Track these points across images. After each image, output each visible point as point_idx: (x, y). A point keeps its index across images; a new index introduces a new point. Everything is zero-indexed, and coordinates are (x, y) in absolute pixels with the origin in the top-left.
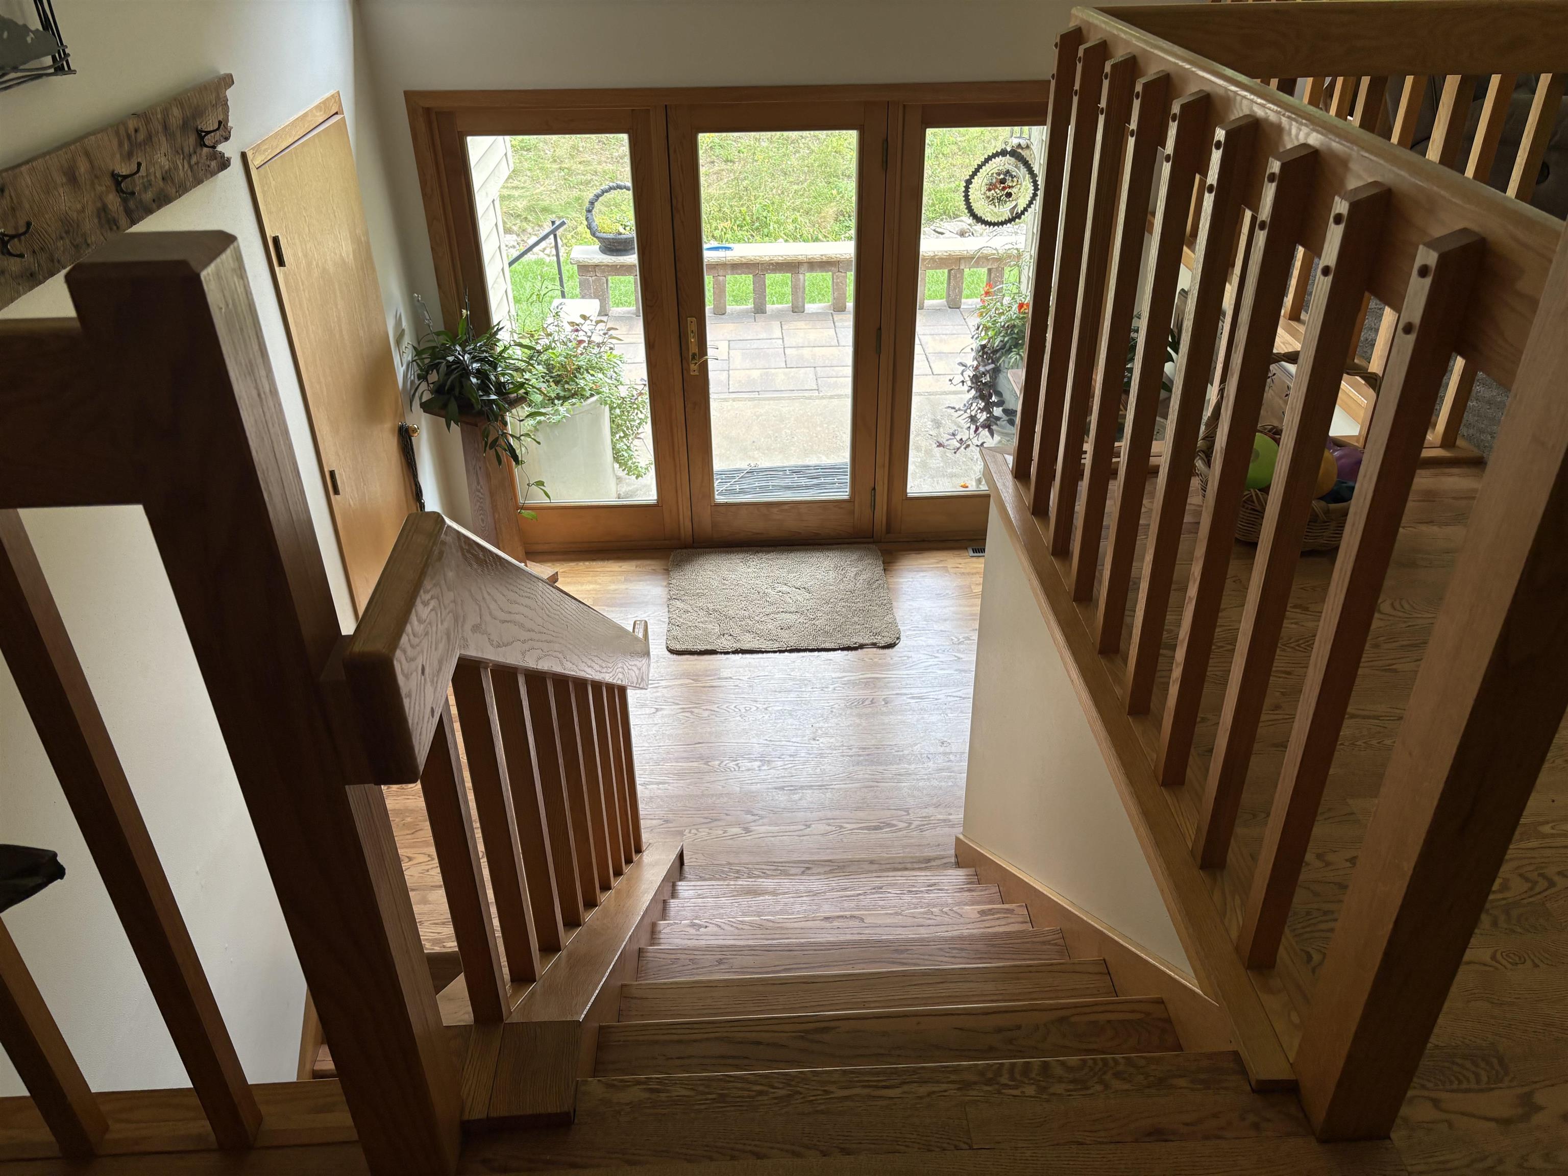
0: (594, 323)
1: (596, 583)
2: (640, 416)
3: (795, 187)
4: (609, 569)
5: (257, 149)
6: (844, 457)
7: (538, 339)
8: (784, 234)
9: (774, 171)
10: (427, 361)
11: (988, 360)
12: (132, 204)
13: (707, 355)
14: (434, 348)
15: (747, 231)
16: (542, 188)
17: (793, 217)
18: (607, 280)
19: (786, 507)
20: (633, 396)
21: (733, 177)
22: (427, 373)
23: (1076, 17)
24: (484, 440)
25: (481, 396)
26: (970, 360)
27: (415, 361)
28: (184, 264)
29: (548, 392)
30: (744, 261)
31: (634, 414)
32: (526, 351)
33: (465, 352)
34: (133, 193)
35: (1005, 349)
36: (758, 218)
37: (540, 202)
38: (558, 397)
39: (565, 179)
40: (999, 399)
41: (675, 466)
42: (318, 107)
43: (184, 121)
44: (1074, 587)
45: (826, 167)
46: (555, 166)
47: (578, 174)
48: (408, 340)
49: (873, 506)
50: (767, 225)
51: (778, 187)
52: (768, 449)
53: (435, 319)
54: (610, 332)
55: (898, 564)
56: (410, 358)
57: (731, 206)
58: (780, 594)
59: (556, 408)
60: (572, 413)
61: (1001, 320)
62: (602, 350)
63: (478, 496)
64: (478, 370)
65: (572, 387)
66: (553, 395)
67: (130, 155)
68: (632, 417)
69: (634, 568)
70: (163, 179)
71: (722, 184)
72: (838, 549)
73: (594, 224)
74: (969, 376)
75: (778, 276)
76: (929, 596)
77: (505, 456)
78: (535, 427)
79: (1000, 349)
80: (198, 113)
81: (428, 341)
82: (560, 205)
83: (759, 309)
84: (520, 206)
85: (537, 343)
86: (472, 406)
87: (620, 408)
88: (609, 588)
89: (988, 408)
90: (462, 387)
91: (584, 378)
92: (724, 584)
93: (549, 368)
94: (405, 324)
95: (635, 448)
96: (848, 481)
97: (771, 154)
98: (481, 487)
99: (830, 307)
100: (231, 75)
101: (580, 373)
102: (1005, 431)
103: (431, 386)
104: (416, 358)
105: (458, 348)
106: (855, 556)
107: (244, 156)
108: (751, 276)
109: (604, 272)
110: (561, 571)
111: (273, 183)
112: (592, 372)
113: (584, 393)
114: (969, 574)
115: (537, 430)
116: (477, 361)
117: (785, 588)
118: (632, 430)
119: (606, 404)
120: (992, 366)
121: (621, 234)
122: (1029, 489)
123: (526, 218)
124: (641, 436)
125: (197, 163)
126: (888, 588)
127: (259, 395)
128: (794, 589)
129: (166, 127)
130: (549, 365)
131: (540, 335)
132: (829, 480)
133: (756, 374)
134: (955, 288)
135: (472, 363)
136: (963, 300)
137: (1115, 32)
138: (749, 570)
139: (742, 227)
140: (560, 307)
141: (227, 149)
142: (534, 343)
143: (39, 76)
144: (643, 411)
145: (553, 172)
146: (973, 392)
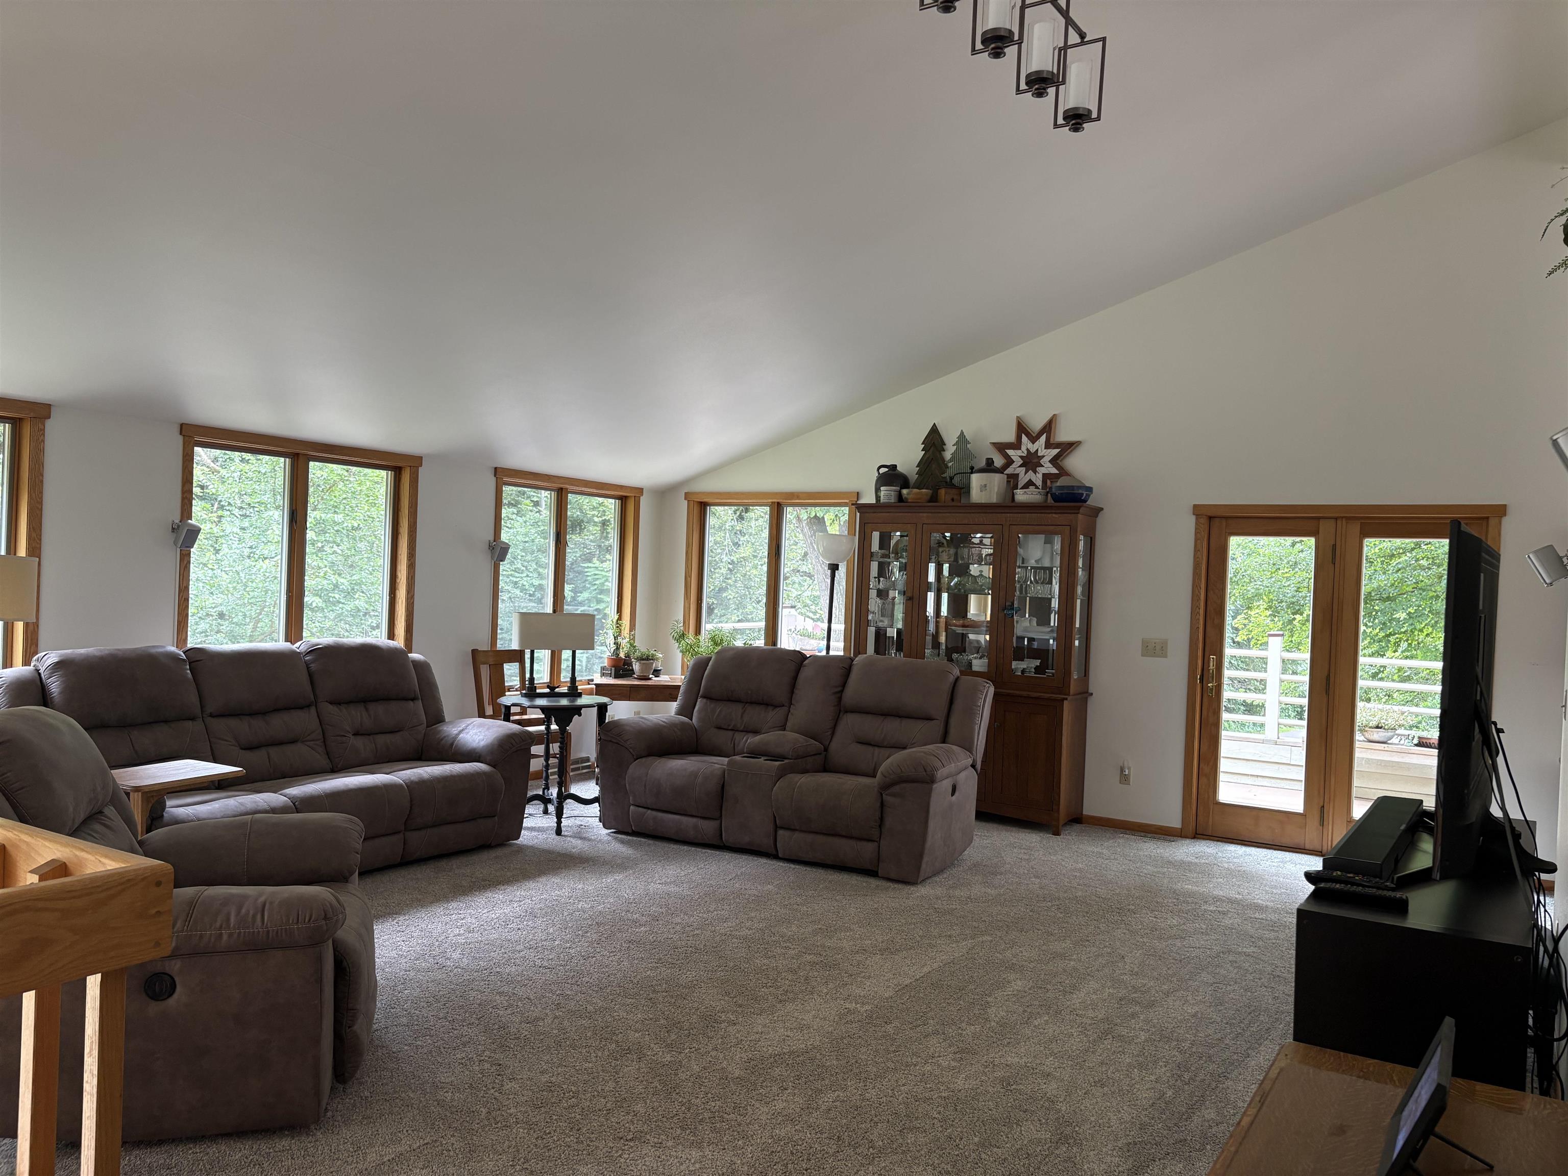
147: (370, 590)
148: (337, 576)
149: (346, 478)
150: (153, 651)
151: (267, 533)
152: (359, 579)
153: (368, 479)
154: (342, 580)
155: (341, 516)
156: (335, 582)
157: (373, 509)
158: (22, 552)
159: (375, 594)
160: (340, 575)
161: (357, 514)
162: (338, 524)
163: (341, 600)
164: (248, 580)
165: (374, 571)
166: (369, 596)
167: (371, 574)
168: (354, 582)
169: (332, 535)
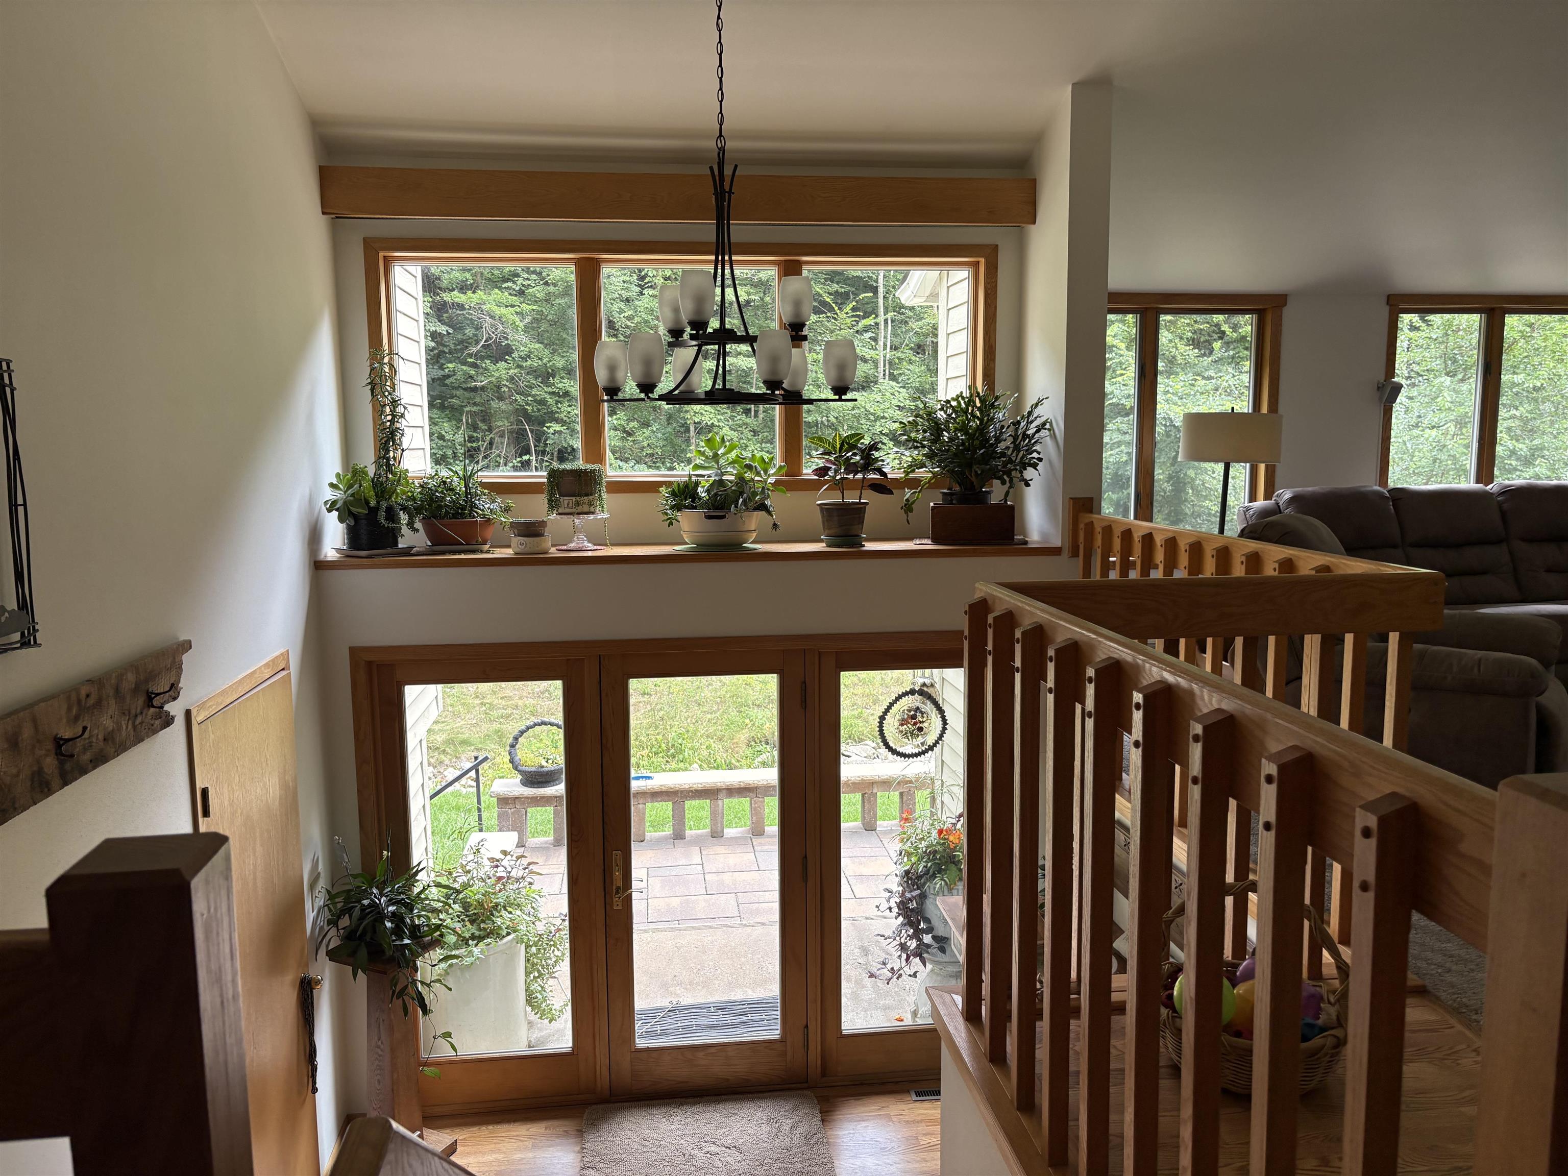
0: (514, 858)
1: (499, 1151)
2: (557, 953)
3: (709, 716)
4: (515, 1134)
5: (202, 706)
6: (774, 990)
7: (456, 877)
8: (699, 759)
9: (689, 702)
10: (339, 906)
11: (913, 886)
12: (68, 766)
13: (631, 888)
14: (349, 891)
15: (663, 758)
16: (463, 722)
17: (707, 743)
18: (526, 812)
19: (713, 1050)
20: (551, 933)
21: (649, 708)
22: (339, 917)
23: (981, 590)
24: (391, 988)
25: (394, 941)
26: (895, 885)
27: (327, 905)
28: (176, 872)
29: (463, 932)
30: (664, 789)
31: (551, 952)
32: (442, 890)
33: (382, 895)
34: (72, 756)
35: (930, 875)
36: (673, 745)
37: (460, 735)
38: (473, 937)
39: (486, 714)
40: (928, 925)
41: (594, 1009)
42: (267, 665)
43: (136, 684)
44: (1047, 1149)
45: (737, 698)
46: (477, 701)
47: (499, 708)
48: (322, 884)
49: (807, 1047)
50: (681, 751)
51: (693, 716)
52: (691, 983)
53: (353, 861)
54: (531, 867)
55: (838, 1113)
56: (322, 903)
57: (648, 735)
58: (708, 1155)
59: (470, 949)
60: (486, 954)
61: (923, 845)
62: (521, 885)
63: (377, 1053)
64: (393, 913)
65: (488, 926)
66: (467, 935)
67: (77, 718)
68: (548, 955)
69: (543, 1130)
70: (105, 740)
71: (639, 715)
72: (770, 1098)
73: (517, 758)
74: (896, 902)
75: (696, 803)
76: (873, 1150)
77: (412, 1005)
78: (446, 971)
79: (924, 874)
80: (152, 676)
81: (344, 884)
82: (480, 737)
83: (679, 835)
84: (439, 739)
85: (455, 881)
86: (383, 952)
87: (536, 946)
88: (514, 1157)
89: (917, 935)
90: (375, 932)
91: (501, 916)
92: (645, 1146)
93: (466, 906)
94: (321, 867)
95: (550, 988)
96: (779, 1017)
97: (685, 687)
98: (382, 1043)
99: (749, 831)
100: (190, 641)
101: (496, 910)
102: (936, 959)
103: (342, 932)
104: (329, 902)
105: (375, 891)
106: (788, 1106)
107: (188, 713)
108: (671, 803)
109: (523, 803)
110: (460, 1138)
111: (212, 736)
112: (509, 909)
113: (500, 932)
114: (914, 1122)
115: (448, 974)
116: (393, 904)
117: (713, 1148)
118: (547, 969)
119: (523, 942)
120: (918, 892)
121: (543, 767)
122: (983, 1033)
123: (444, 751)
124: (556, 975)
125: (141, 723)
126: (828, 1143)
127: (222, 1003)
128: (724, 1149)
129: (117, 690)
130: (466, 902)
131: (458, 872)
132: (757, 1017)
133: (675, 902)
134: (870, 811)
135: (388, 906)
136: (878, 823)
137: (1020, 604)
138: (673, 1127)
139: (658, 753)
140: (481, 844)
141: (175, 708)
142: (451, 881)
143: (6, 651)
144: (560, 948)
145: (474, 707)
146: (901, 919)
147: (1553, 455)
148: (1514, 441)
149: (1529, 334)
150: (1363, 489)
151: (1437, 400)
152: (1540, 444)
153: (1554, 333)
154: (1521, 446)
155: (1522, 376)
156: (1511, 448)
157: (1559, 366)
158: (1265, 409)
159: (1559, 460)
160: (1517, 440)
161: (1541, 373)
162: (1517, 385)
163: (1518, 467)
164: (1415, 450)
165: (1558, 434)
166: (1552, 462)
167: (1555, 437)
168: (1535, 447)
169: (1509, 397)
